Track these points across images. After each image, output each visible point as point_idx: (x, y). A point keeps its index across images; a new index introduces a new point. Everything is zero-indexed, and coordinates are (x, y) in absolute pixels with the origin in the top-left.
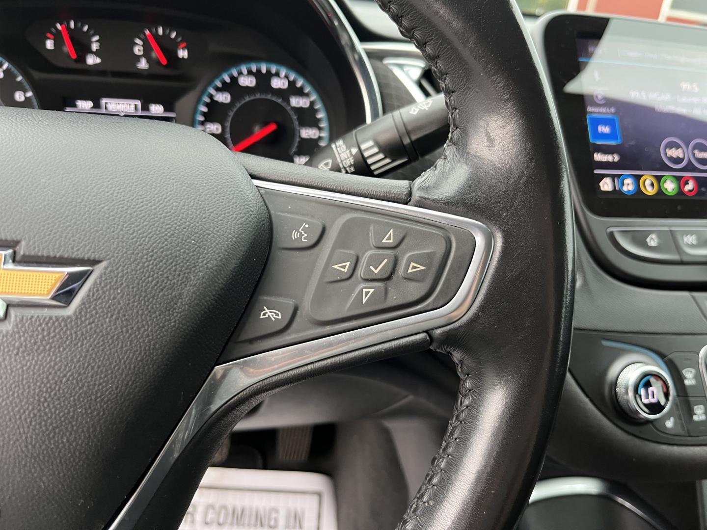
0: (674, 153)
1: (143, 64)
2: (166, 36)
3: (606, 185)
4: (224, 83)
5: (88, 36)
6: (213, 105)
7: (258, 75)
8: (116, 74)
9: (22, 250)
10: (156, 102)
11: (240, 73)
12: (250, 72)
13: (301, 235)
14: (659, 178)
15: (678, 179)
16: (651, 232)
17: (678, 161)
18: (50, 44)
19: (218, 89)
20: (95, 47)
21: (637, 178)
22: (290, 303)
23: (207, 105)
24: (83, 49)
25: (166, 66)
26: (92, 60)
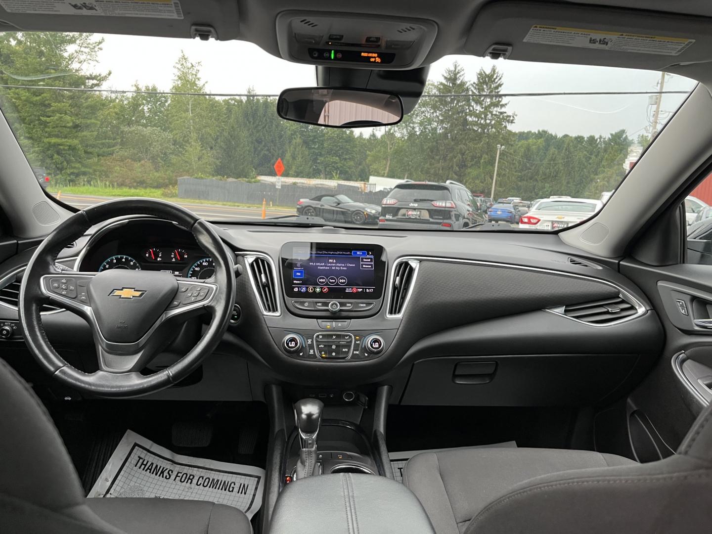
0: (322, 280)
1: (174, 260)
2: (181, 252)
3: (296, 290)
4: (198, 264)
5: (159, 252)
6: (194, 271)
7: (208, 262)
8: (164, 263)
9: (136, 289)
10: (176, 271)
11: (203, 262)
12: (206, 261)
13: (183, 290)
14: (314, 288)
15: (321, 288)
16: (306, 302)
17: (323, 282)
18: (147, 255)
19: (196, 267)
20: (160, 255)
21: (307, 288)
22: (180, 301)
23: (192, 271)
24: (157, 256)
25: (180, 260)
26: (159, 259)
